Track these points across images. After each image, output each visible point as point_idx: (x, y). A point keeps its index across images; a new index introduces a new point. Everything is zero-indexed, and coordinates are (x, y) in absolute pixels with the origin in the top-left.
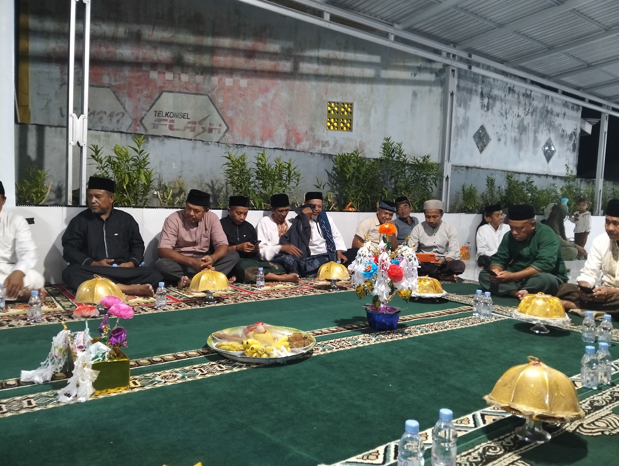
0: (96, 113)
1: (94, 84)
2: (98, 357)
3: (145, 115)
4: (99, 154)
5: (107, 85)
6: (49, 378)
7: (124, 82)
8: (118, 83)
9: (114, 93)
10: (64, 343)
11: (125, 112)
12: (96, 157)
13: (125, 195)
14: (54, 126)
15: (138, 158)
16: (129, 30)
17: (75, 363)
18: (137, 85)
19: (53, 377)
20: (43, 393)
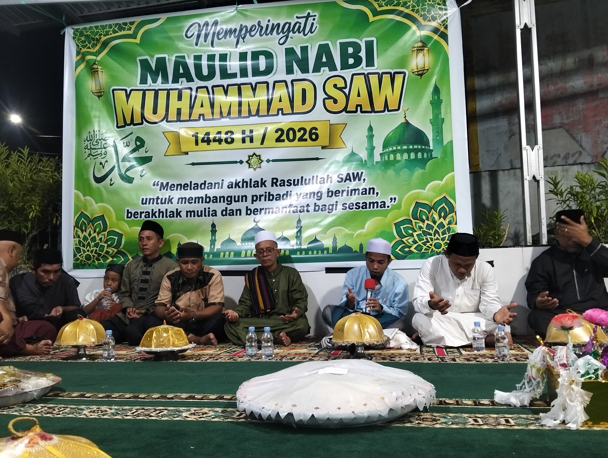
0: (549, 158)
1: (545, 128)
4: (559, 186)
5: (559, 125)
6: (526, 403)
7: (578, 117)
8: (571, 119)
9: (568, 131)
10: (543, 362)
12: (556, 191)
14: (507, 170)
15: (606, 184)
16: (579, 58)
17: (559, 380)
18: (594, 116)
19: (531, 403)
20: (521, 416)
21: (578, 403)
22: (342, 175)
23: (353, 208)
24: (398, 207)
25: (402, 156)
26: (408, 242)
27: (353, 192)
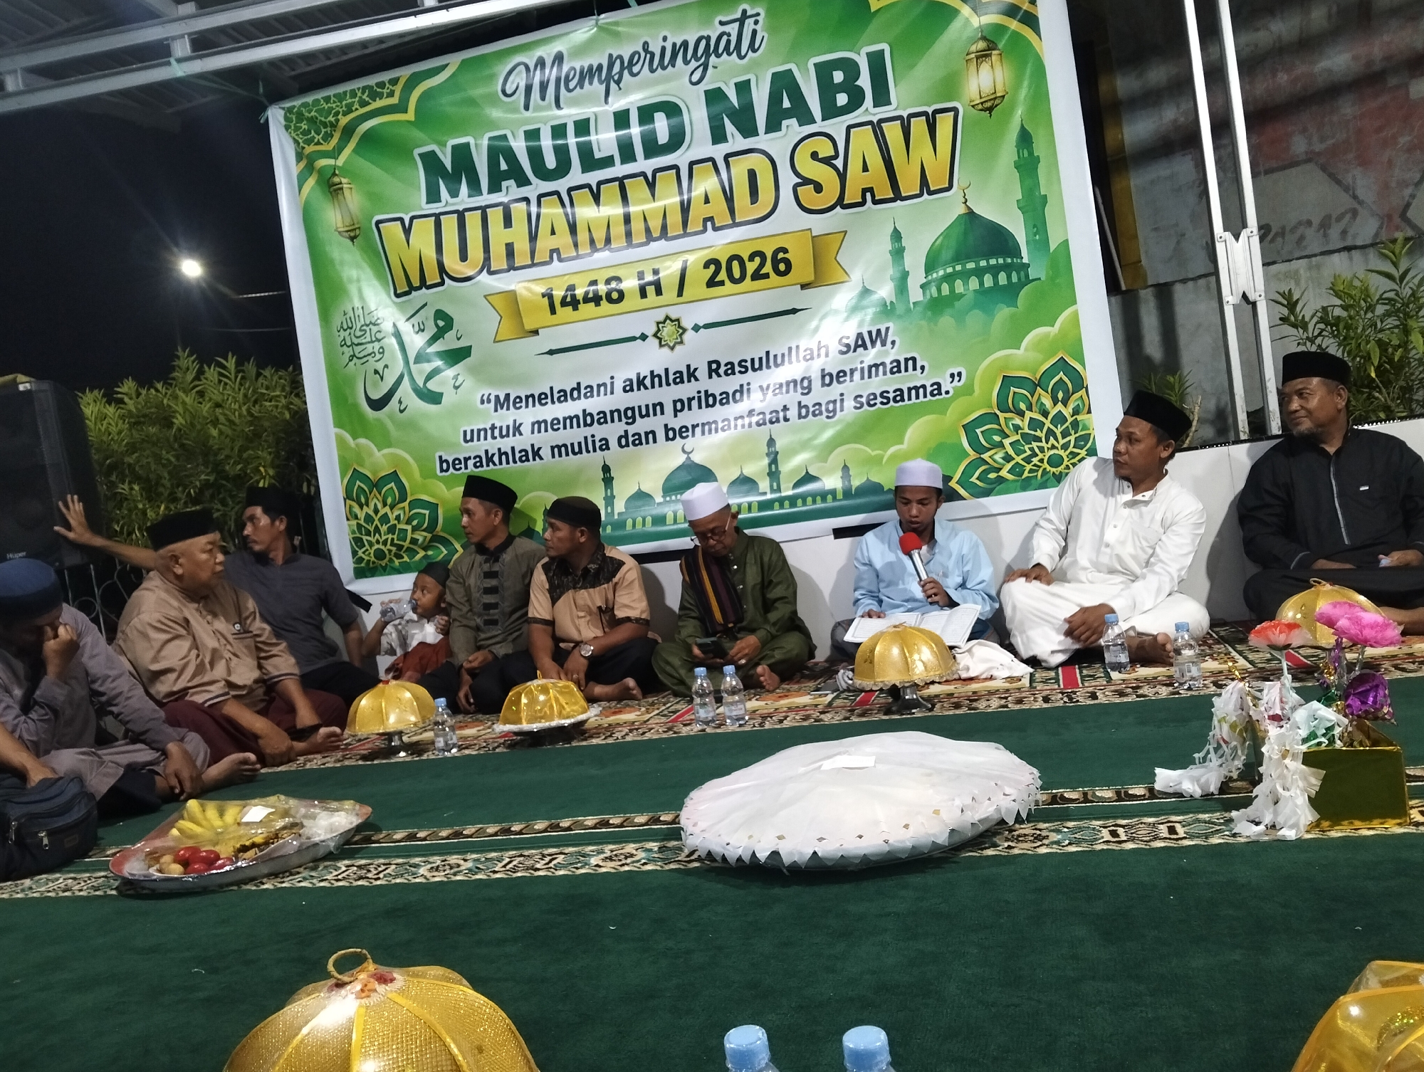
0: (1288, 229)
1: (1274, 164)
2: (1317, 736)
4: (1298, 309)
5: (1304, 157)
6: (1213, 788)
7: (1345, 135)
8: (1330, 142)
9: (1324, 168)
10: (1240, 712)
11: (1357, 206)
12: (1292, 318)
13: (1377, 394)
14: (1192, 279)
15: (1397, 294)
16: (1338, 5)
17: (1263, 750)
18: (1379, 130)
19: (1224, 787)
20: (1201, 816)
21: (1298, 792)
22: (848, 338)
23: (875, 404)
24: (968, 390)
25: (966, 283)
26: (995, 461)
27: (874, 369)
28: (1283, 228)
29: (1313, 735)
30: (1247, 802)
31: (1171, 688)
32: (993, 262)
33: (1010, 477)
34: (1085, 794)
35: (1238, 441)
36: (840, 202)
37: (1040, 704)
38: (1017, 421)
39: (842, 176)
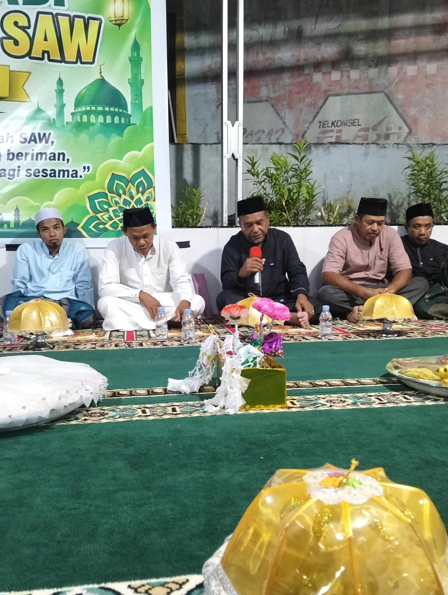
0: (254, 133)
1: (252, 99)
2: (248, 362)
3: (308, 128)
4: (256, 166)
5: (265, 98)
6: (196, 389)
7: (284, 92)
8: (277, 94)
9: (273, 106)
10: (213, 350)
11: (285, 128)
12: (253, 171)
13: (284, 214)
14: (210, 144)
15: (298, 167)
16: (289, 28)
17: (223, 368)
18: (299, 93)
19: (201, 389)
20: (189, 403)
21: (237, 390)
22: (26, 134)
23: (39, 176)
24: (92, 177)
25: (97, 118)
26: (103, 219)
27: (39, 156)
28: (252, 132)
29: (247, 361)
30: (212, 396)
31: (179, 342)
32: (112, 109)
33: (111, 229)
34: (131, 392)
35: (222, 227)
36: (28, 54)
37: (113, 347)
38: (117, 199)
39: (32, 40)
